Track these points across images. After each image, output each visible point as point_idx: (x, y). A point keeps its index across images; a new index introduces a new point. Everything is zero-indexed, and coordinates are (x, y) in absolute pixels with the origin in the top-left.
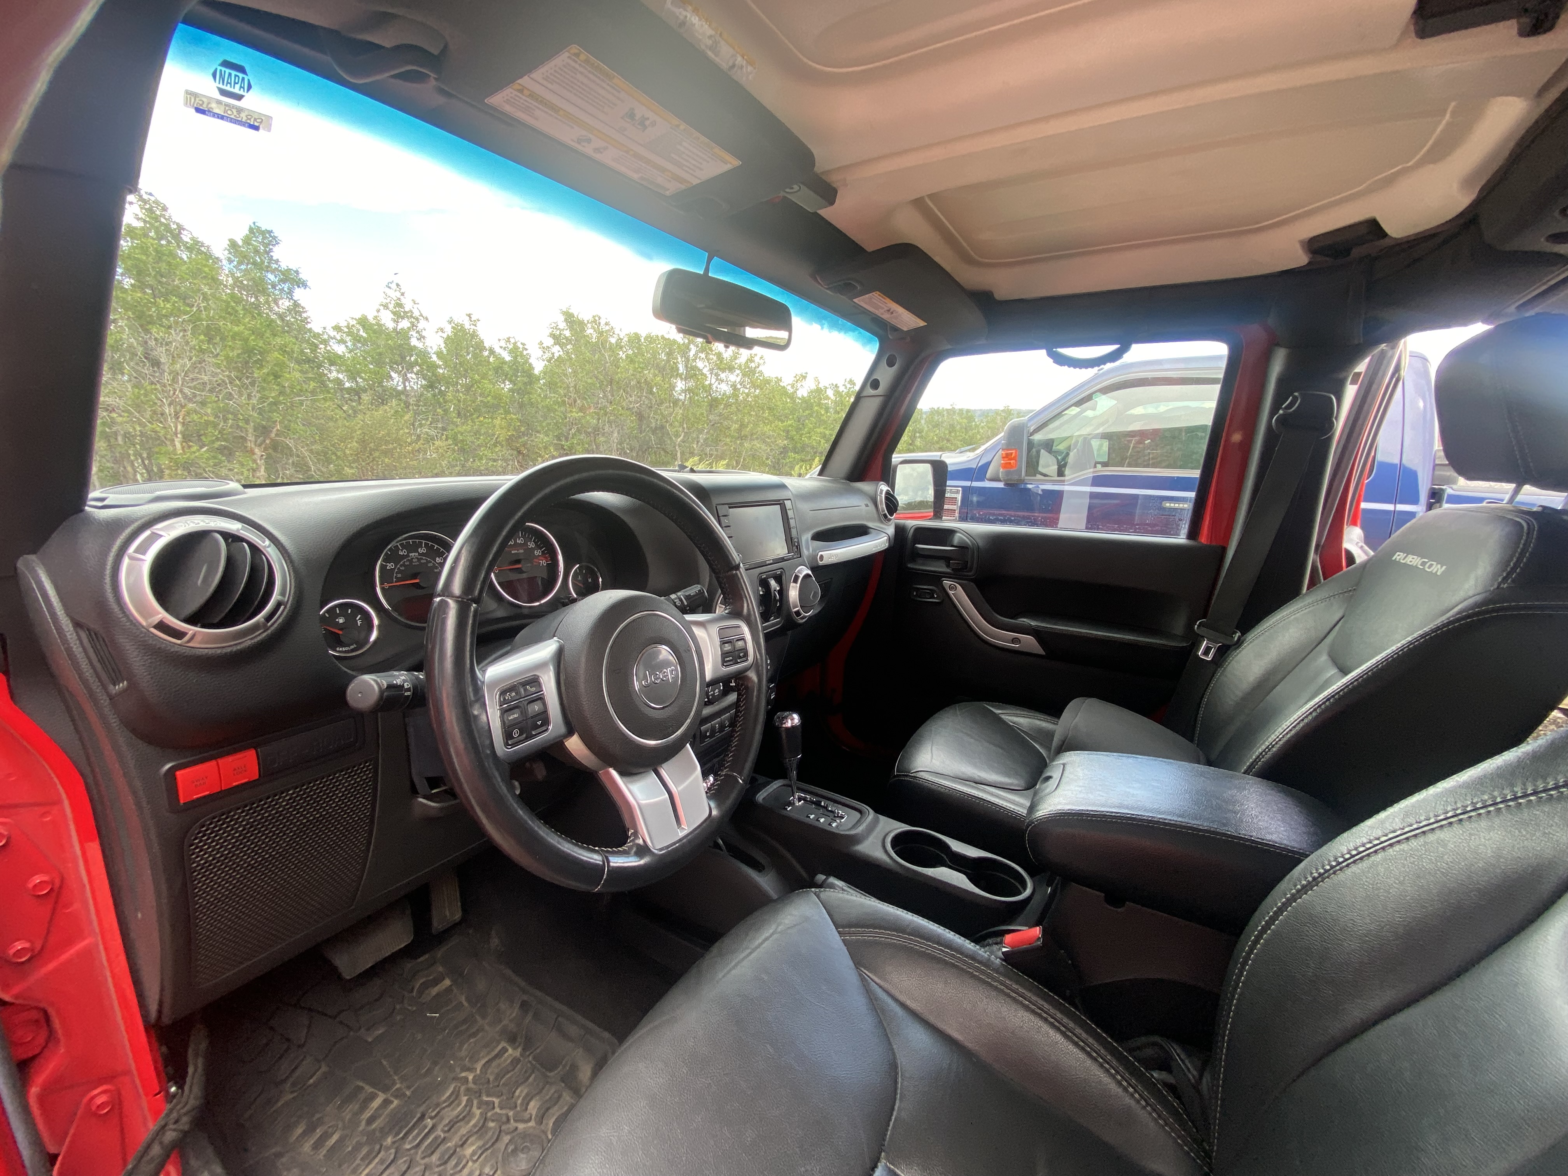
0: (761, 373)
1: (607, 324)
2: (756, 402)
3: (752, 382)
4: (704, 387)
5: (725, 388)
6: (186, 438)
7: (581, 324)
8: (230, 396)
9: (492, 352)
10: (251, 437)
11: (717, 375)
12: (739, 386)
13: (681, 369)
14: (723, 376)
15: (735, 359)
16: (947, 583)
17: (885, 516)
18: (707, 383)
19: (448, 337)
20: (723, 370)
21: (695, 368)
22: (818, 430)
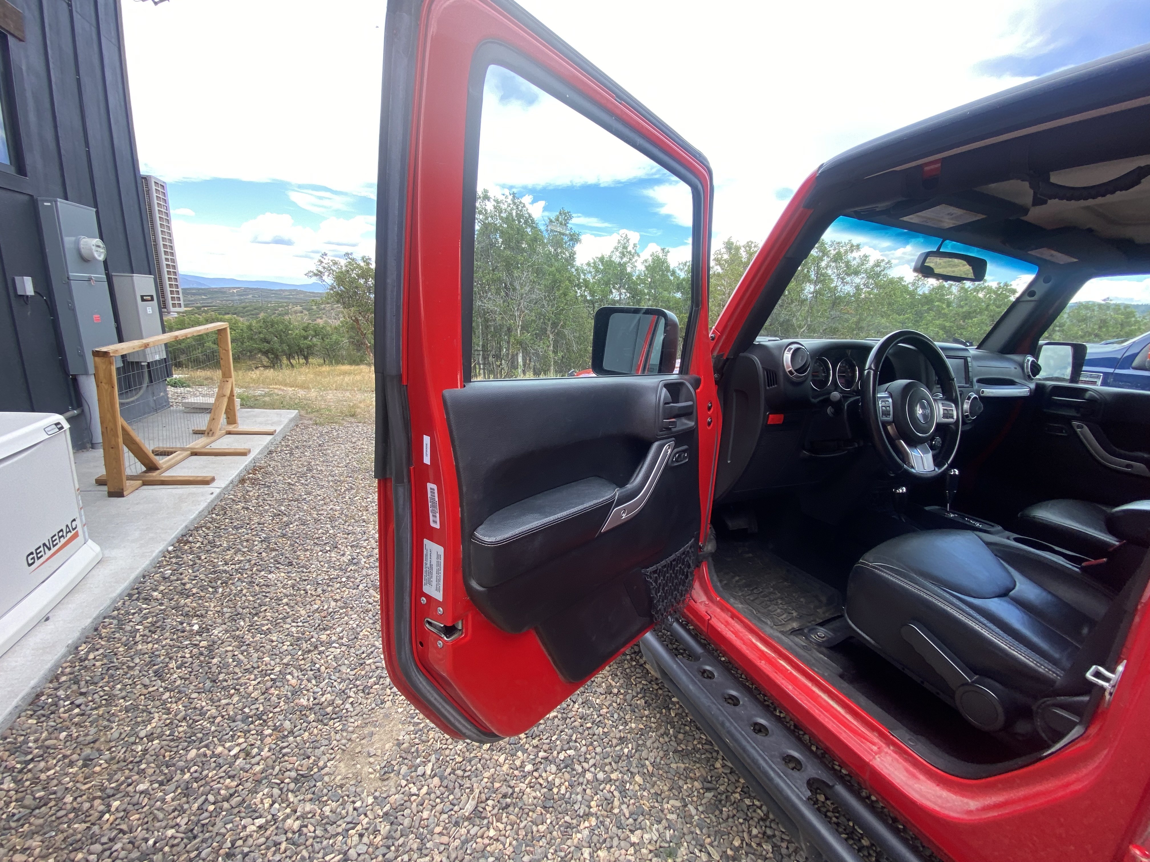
0: (885, 275)
1: (755, 247)
2: (876, 299)
3: (875, 283)
4: (829, 289)
5: (849, 289)
6: (523, 328)
7: (738, 249)
8: (543, 306)
9: (674, 273)
10: (549, 329)
11: (843, 279)
12: (862, 287)
13: (813, 276)
14: (848, 279)
15: (862, 265)
16: (1075, 423)
17: (1029, 376)
18: (832, 285)
19: (649, 266)
20: (848, 275)
21: (824, 275)
22: (937, 322)
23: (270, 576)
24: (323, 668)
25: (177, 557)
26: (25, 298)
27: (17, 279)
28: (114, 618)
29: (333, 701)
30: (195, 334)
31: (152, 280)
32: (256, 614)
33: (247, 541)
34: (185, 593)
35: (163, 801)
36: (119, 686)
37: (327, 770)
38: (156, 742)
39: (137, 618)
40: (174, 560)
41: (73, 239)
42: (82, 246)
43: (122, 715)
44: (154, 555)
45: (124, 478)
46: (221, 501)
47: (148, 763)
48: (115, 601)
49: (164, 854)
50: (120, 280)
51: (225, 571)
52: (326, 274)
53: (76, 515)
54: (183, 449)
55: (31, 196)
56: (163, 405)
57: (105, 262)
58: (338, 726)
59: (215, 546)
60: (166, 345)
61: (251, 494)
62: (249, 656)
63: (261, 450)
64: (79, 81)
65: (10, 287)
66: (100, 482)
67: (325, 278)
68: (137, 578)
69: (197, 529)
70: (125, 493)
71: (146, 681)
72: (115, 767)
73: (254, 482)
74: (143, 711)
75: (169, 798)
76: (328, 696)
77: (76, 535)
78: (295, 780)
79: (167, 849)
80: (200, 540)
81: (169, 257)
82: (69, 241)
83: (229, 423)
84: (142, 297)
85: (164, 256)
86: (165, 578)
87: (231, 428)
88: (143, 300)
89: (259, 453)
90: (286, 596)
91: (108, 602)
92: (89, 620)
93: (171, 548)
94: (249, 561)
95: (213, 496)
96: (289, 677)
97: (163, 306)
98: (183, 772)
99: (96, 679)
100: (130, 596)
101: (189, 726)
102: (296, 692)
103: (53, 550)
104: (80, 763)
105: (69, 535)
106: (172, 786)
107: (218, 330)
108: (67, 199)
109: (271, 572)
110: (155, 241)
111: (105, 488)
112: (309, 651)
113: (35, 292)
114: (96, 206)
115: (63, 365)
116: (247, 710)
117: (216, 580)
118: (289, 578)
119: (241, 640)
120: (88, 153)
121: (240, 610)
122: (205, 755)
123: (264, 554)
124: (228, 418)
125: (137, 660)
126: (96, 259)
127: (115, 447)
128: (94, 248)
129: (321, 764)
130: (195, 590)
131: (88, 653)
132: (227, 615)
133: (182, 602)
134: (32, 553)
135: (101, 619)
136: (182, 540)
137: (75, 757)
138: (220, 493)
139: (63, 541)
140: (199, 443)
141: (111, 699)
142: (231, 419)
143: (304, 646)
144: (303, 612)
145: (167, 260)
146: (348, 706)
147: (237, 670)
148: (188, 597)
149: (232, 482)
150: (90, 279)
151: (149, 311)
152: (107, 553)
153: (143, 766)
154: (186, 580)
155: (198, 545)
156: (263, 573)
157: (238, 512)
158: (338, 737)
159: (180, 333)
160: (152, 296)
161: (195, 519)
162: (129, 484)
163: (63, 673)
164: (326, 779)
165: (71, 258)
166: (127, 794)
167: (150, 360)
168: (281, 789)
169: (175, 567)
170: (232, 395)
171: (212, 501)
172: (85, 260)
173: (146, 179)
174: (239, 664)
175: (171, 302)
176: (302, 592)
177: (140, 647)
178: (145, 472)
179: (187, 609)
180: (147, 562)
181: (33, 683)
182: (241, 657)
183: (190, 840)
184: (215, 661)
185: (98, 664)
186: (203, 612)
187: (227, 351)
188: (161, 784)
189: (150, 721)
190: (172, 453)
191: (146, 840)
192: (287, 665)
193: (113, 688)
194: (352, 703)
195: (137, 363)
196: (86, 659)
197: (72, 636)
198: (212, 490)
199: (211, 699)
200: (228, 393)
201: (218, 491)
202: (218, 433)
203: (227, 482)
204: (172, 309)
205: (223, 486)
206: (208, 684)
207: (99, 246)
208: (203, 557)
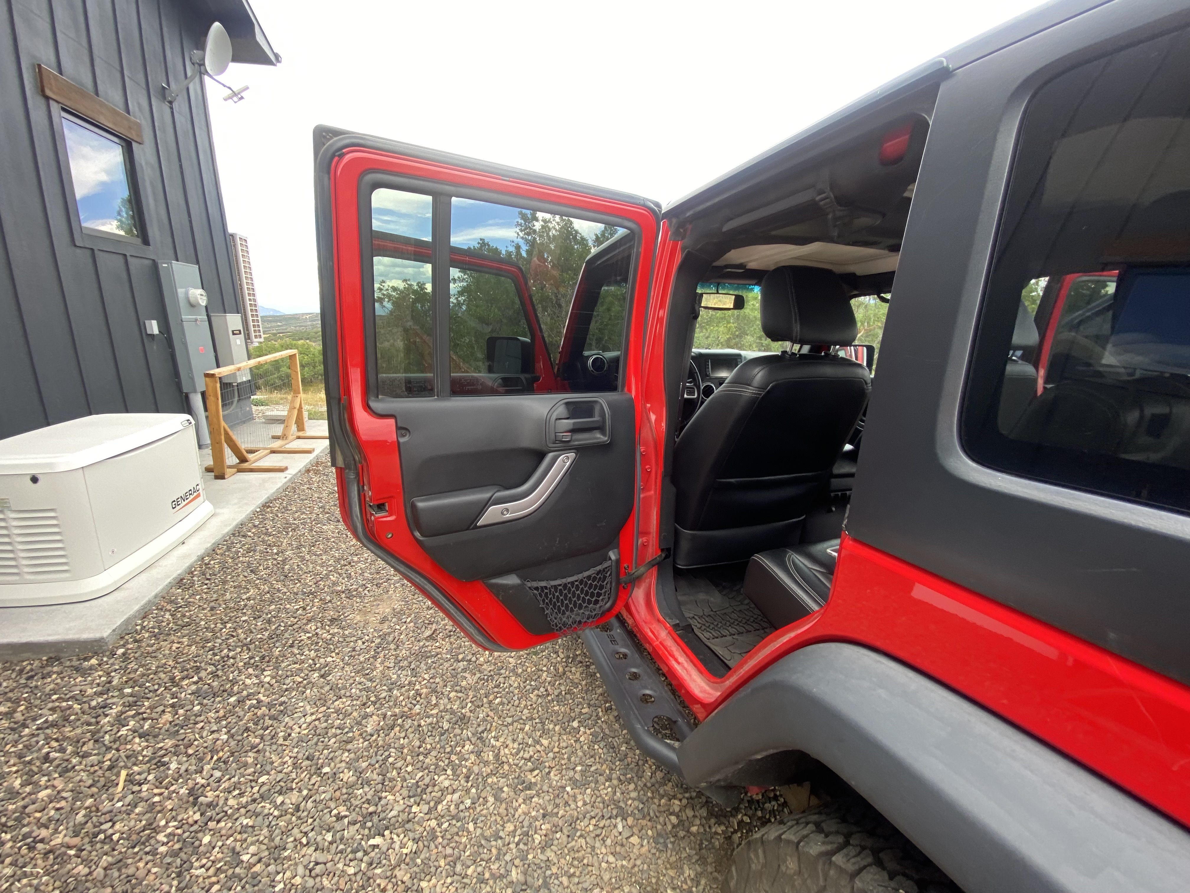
23: (323, 527)
24: (353, 574)
25: (262, 515)
26: (152, 336)
27: (147, 322)
28: (224, 545)
29: (357, 589)
30: (272, 360)
31: (240, 318)
32: (313, 546)
33: (309, 507)
34: (268, 534)
35: (256, 625)
36: (229, 577)
37: (348, 618)
38: (252, 602)
39: (238, 546)
40: (261, 517)
41: (183, 290)
42: (190, 296)
43: (232, 589)
44: (248, 512)
45: (225, 467)
46: (292, 483)
47: (247, 610)
48: (224, 536)
49: (255, 645)
50: (216, 319)
51: (294, 524)
52: (386, 300)
53: (199, 482)
54: (265, 449)
55: (154, 260)
56: (249, 418)
57: (206, 307)
58: (358, 600)
59: (287, 510)
60: (250, 369)
61: (314, 480)
62: (307, 566)
63: (323, 450)
64: (181, 166)
65: (141, 328)
66: (208, 470)
67: (385, 303)
68: (237, 525)
69: (275, 500)
70: (226, 477)
71: (246, 574)
72: (229, 611)
73: (317, 472)
74: (244, 588)
75: (259, 624)
76: (354, 587)
77: (199, 495)
78: (331, 621)
79: (257, 643)
80: (278, 505)
81: (252, 298)
82: (181, 291)
83: (299, 430)
84: (233, 331)
85: (248, 298)
86: (255, 526)
87: (301, 434)
88: (234, 334)
89: (321, 452)
90: (333, 537)
91: (220, 536)
92: (209, 545)
93: (258, 510)
94: (310, 518)
95: (286, 480)
96: (331, 577)
97: (248, 337)
98: (267, 614)
99: (216, 573)
100: (234, 535)
101: (271, 596)
102: (335, 584)
103: (187, 501)
104: (209, 609)
105: (195, 494)
106: (261, 619)
107: (290, 356)
108: (177, 260)
109: (324, 525)
110: (241, 285)
111: (213, 474)
112: (345, 565)
113: (159, 332)
114: (198, 263)
115: (179, 385)
116: (305, 590)
117: (288, 528)
118: (337, 529)
119: (303, 559)
120: (190, 222)
121: (303, 543)
122: (280, 608)
123: (321, 515)
124: (298, 426)
125: (240, 565)
126: (200, 305)
127: (219, 443)
128: (199, 296)
129: (346, 615)
130: (274, 533)
131: (210, 561)
132: (295, 546)
133: (267, 538)
134: (174, 501)
135: (216, 545)
136: (266, 506)
137: (205, 606)
138: (291, 478)
139: (192, 497)
140: (277, 444)
141: (224, 582)
142: (301, 427)
143: (342, 562)
144: (344, 546)
145: (250, 300)
146: (366, 592)
147: (300, 572)
148: (270, 536)
149: (300, 471)
150: (196, 320)
151: (238, 342)
152: (218, 511)
153: (245, 611)
154: (269, 527)
155: (276, 508)
156: (319, 525)
157: (304, 491)
158: (358, 605)
159: (262, 359)
160: (240, 331)
161: (274, 493)
162: (228, 471)
163: (195, 571)
164: (348, 621)
165: (182, 304)
166: (236, 622)
167: (239, 381)
168: (322, 624)
169: (261, 520)
170: (300, 408)
171: (286, 483)
172: (192, 306)
173: (232, 235)
174: (301, 569)
175: (253, 334)
176: (344, 536)
177: (241, 559)
178: (238, 463)
179: (269, 542)
180: (244, 516)
181: (179, 572)
182: (302, 566)
183: (270, 639)
184: (287, 567)
185: (216, 566)
186: (280, 544)
187: (297, 372)
188: (255, 618)
189: (248, 593)
190: (257, 451)
191: (246, 639)
192: (331, 571)
193: (226, 577)
194: (368, 591)
195: (230, 383)
196: (208, 564)
197: (201, 552)
198: (286, 475)
199: (284, 585)
200: (298, 406)
201: (290, 476)
202: (291, 438)
203: (297, 471)
204: (255, 340)
205: (294, 473)
206: (282, 578)
207: (202, 295)
208: (279, 515)
